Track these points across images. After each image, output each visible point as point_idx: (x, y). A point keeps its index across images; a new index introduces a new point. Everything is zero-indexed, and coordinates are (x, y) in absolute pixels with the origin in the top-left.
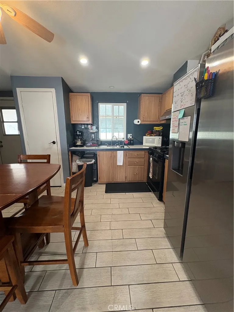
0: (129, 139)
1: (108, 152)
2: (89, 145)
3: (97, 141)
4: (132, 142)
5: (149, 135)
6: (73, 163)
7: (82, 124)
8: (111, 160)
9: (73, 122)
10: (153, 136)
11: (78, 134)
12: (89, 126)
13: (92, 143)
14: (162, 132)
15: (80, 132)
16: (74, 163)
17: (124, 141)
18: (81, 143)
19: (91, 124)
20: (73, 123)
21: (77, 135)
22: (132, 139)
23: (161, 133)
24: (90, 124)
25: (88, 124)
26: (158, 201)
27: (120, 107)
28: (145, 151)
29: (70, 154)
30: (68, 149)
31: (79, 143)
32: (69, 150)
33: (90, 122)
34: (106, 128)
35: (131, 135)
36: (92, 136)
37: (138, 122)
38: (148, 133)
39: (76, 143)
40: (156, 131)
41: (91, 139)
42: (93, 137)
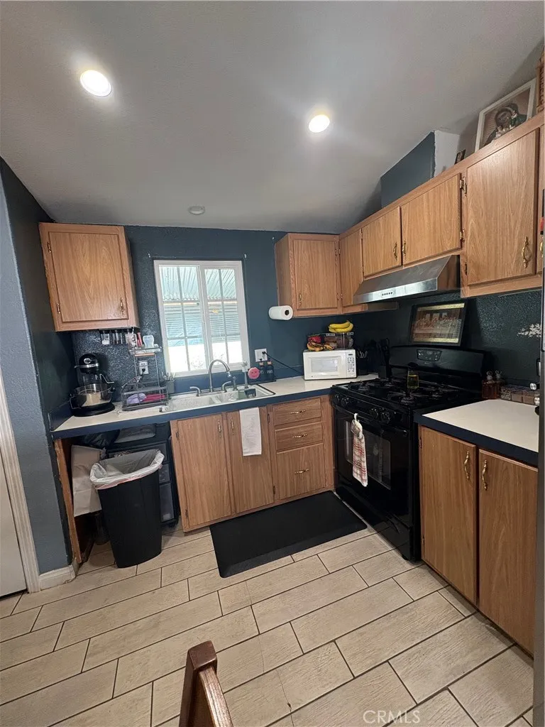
0: (261, 364)
1: (209, 418)
2: (136, 401)
3: (162, 384)
4: (270, 372)
5: (318, 349)
6: (74, 480)
7: (101, 331)
8: (220, 443)
9: (62, 328)
10: (328, 350)
11: (88, 366)
12: (130, 337)
13: (147, 394)
14: (352, 337)
15: (93, 357)
16: (80, 479)
17: (247, 373)
18: (103, 398)
19: (136, 330)
20: (63, 330)
21: (85, 370)
22: (269, 363)
23: (351, 340)
24: (131, 330)
25: (123, 331)
26: (407, 565)
27: (224, 272)
28: (322, 397)
29: (59, 450)
30: (48, 434)
31: (93, 399)
32: (52, 437)
33: (132, 323)
34: (185, 338)
35: (264, 353)
36: (141, 368)
37: (287, 313)
38: (314, 344)
39: (84, 399)
40: (338, 335)
41: (140, 377)
42: (144, 370)
